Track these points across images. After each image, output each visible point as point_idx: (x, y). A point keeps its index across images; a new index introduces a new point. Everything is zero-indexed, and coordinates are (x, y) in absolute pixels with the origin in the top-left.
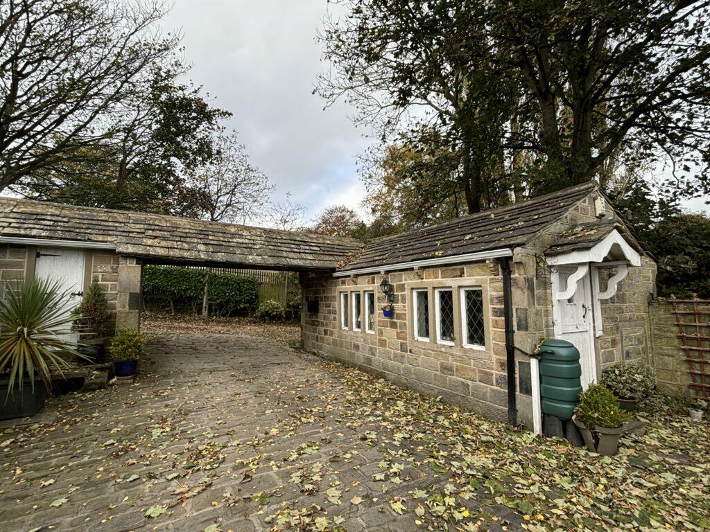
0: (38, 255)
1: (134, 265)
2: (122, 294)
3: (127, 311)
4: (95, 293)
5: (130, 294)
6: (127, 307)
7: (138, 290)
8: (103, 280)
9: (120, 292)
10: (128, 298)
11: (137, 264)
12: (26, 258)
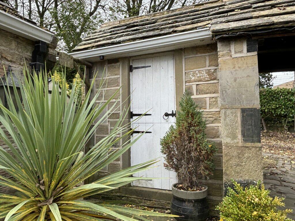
0: (131, 69)
1: (245, 53)
2: (229, 112)
3: (240, 144)
4: (188, 112)
5: (243, 111)
6: (240, 136)
7: (256, 104)
8: (199, 92)
9: (224, 107)
10: (239, 119)
11: (249, 51)
12: (121, 73)
